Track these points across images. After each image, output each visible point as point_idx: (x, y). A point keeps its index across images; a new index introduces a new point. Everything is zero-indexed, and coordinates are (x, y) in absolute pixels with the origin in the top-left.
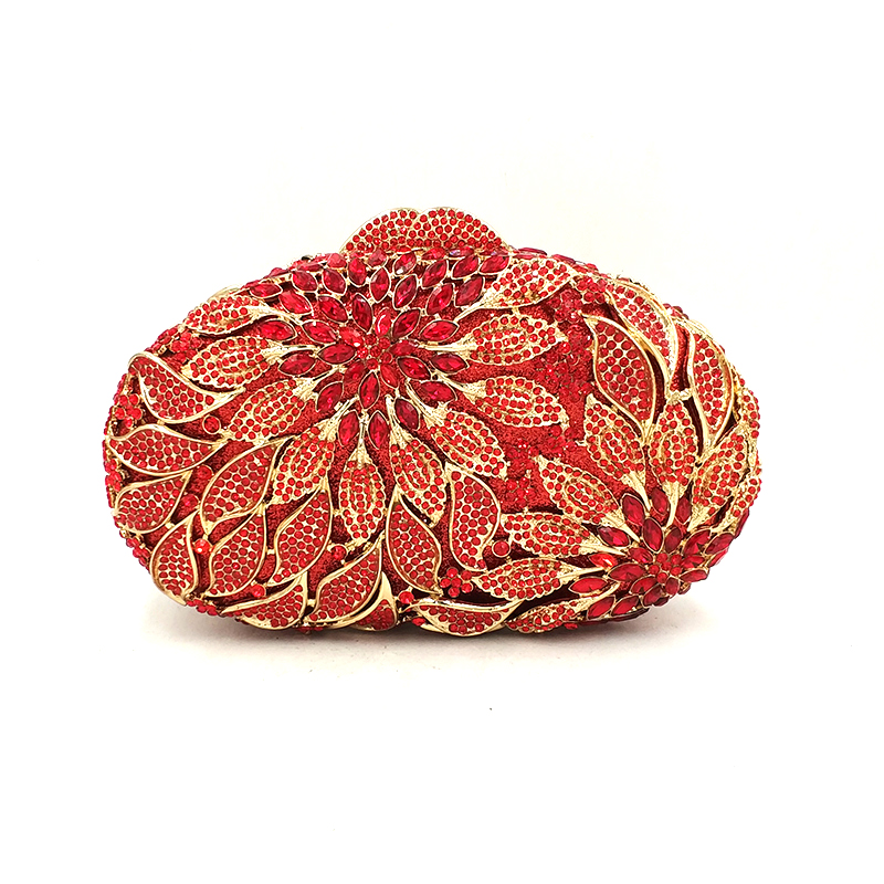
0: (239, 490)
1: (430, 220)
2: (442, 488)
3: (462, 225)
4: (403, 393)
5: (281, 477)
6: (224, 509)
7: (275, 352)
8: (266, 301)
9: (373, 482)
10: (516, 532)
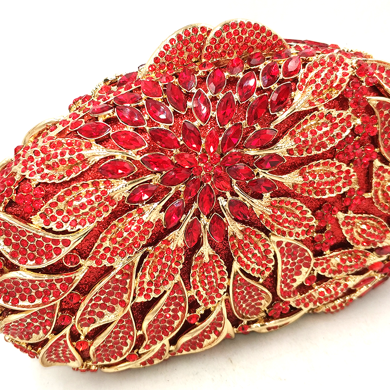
0: (106, 300)
1: (224, 34)
2: (271, 256)
3: (251, 34)
4: (233, 194)
5: (142, 283)
6: (95, 317)
7: (120, 189)
8: (97, 142)
9: (215, 265)
10: (321, 268)
